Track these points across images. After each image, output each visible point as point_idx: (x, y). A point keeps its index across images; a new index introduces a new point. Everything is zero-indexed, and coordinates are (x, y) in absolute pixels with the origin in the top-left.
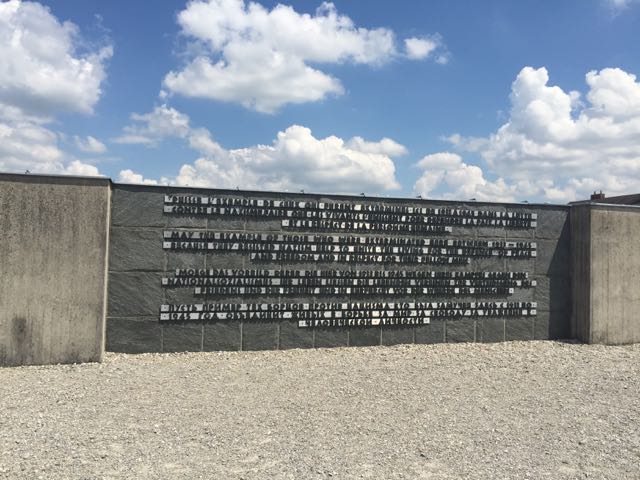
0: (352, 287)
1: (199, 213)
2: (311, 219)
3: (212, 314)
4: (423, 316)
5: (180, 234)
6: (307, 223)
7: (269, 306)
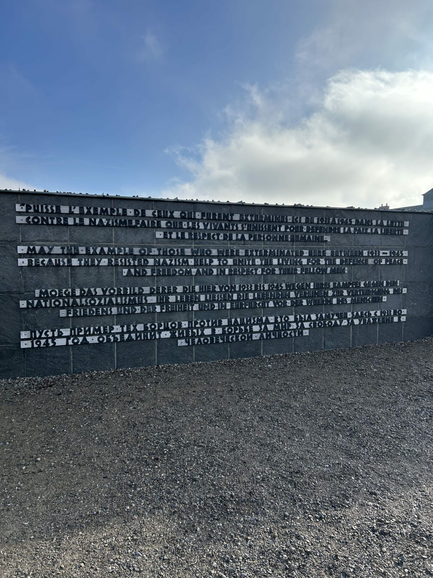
0: (232, 301)
1: (59, 224)
2: (187, 230)
3: (81, 339)
4: (303, 328)
5: (38, 248)
6: (183, 234)
7: (145, 326)
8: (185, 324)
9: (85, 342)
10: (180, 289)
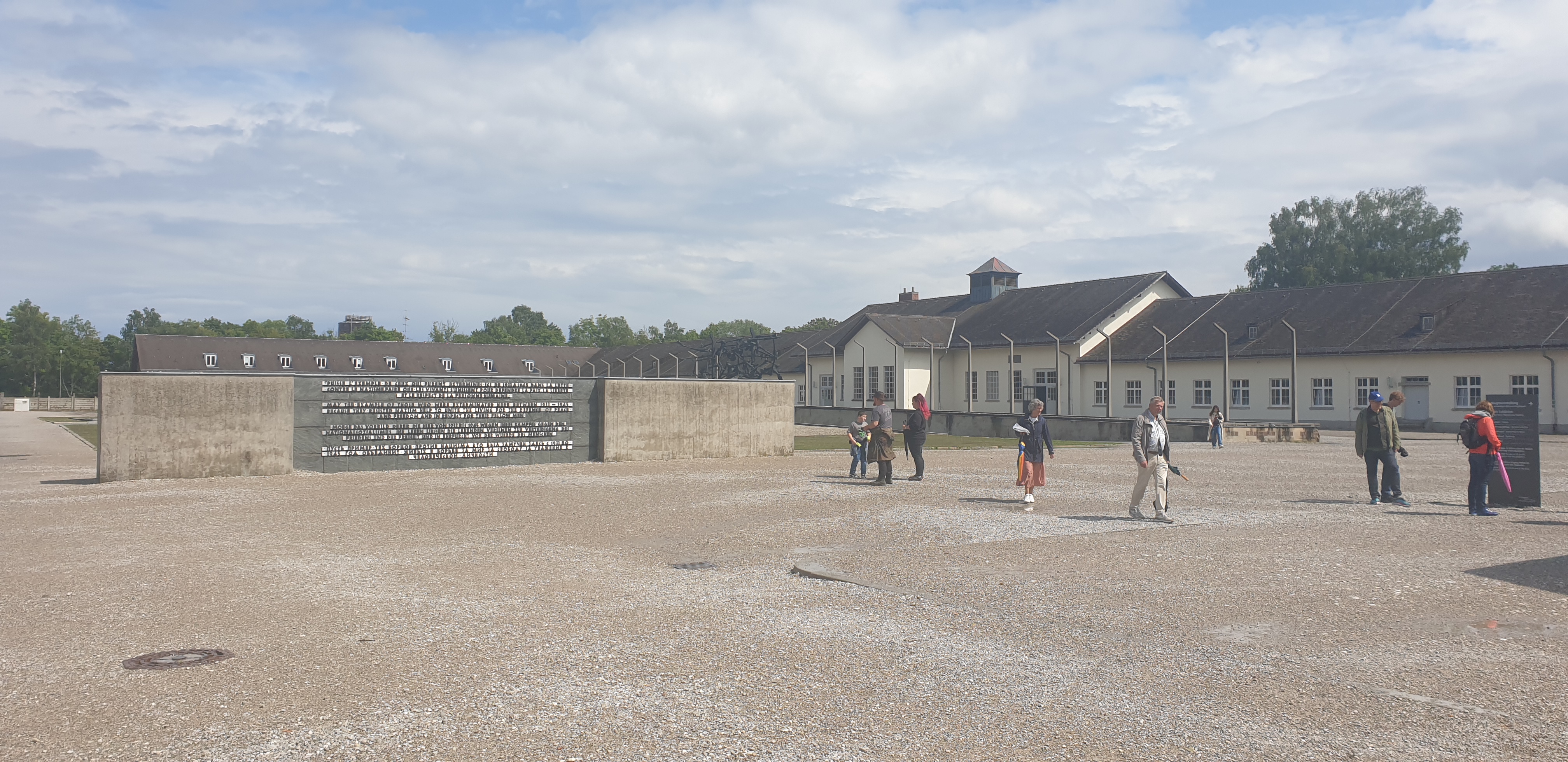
0: (444, 434)
1: (344, 392)
2: (416, 392)
3: (353, 452)
4: (492, 451)
5: (333, 404)
6: (413, 395)
7: (390, 447)
8: (414, 447)
9: (356, 455)
10: (411, 426)
